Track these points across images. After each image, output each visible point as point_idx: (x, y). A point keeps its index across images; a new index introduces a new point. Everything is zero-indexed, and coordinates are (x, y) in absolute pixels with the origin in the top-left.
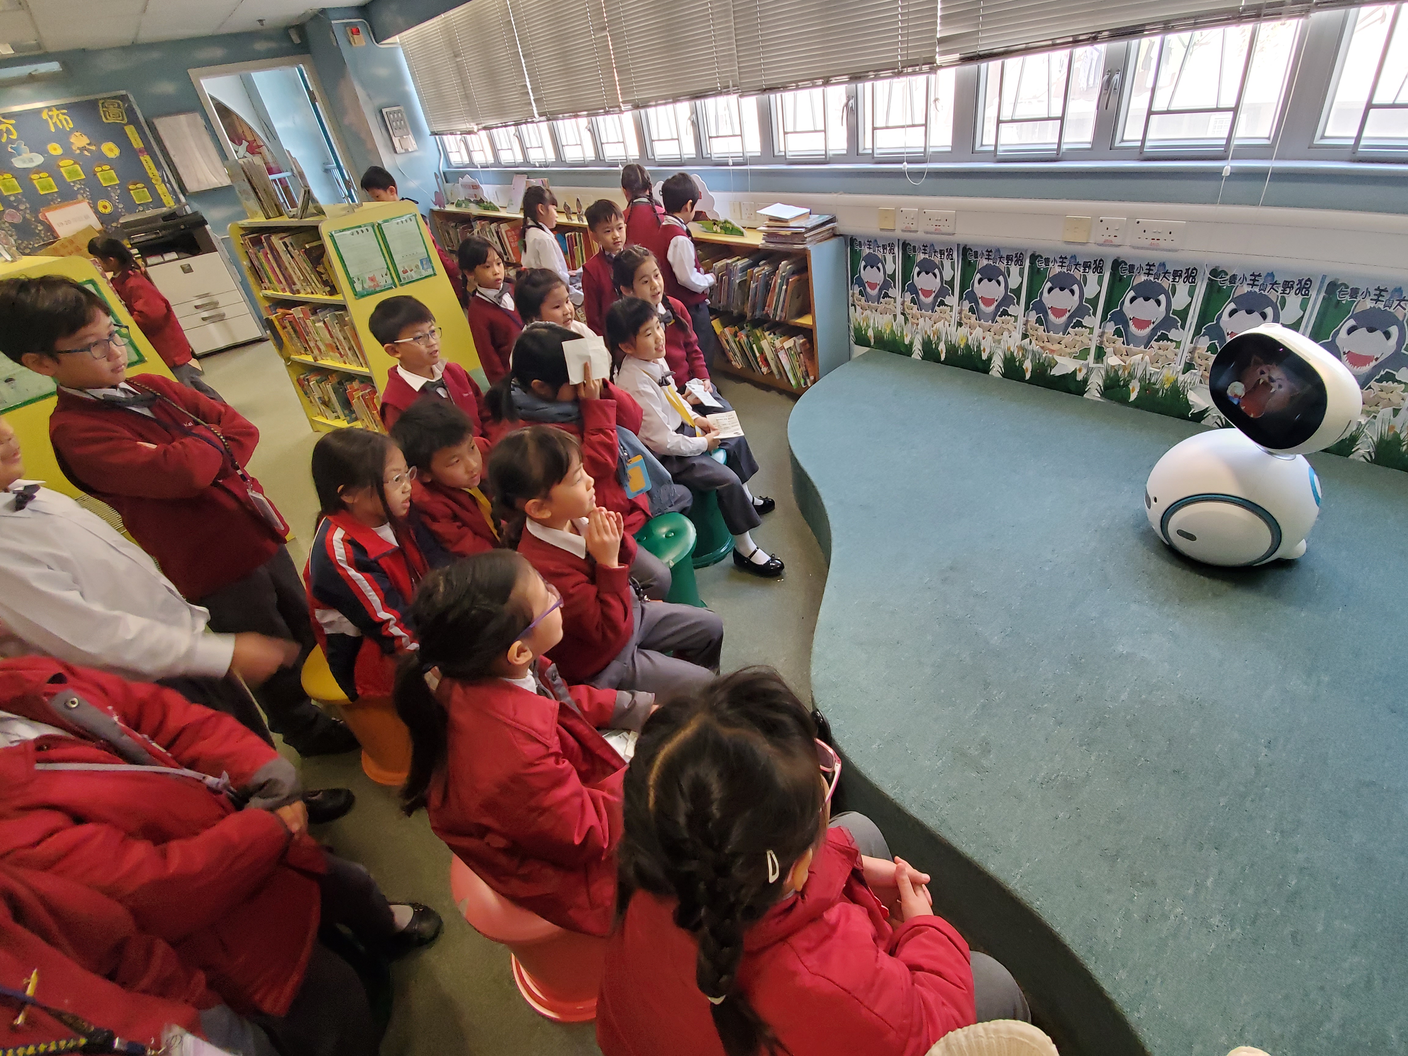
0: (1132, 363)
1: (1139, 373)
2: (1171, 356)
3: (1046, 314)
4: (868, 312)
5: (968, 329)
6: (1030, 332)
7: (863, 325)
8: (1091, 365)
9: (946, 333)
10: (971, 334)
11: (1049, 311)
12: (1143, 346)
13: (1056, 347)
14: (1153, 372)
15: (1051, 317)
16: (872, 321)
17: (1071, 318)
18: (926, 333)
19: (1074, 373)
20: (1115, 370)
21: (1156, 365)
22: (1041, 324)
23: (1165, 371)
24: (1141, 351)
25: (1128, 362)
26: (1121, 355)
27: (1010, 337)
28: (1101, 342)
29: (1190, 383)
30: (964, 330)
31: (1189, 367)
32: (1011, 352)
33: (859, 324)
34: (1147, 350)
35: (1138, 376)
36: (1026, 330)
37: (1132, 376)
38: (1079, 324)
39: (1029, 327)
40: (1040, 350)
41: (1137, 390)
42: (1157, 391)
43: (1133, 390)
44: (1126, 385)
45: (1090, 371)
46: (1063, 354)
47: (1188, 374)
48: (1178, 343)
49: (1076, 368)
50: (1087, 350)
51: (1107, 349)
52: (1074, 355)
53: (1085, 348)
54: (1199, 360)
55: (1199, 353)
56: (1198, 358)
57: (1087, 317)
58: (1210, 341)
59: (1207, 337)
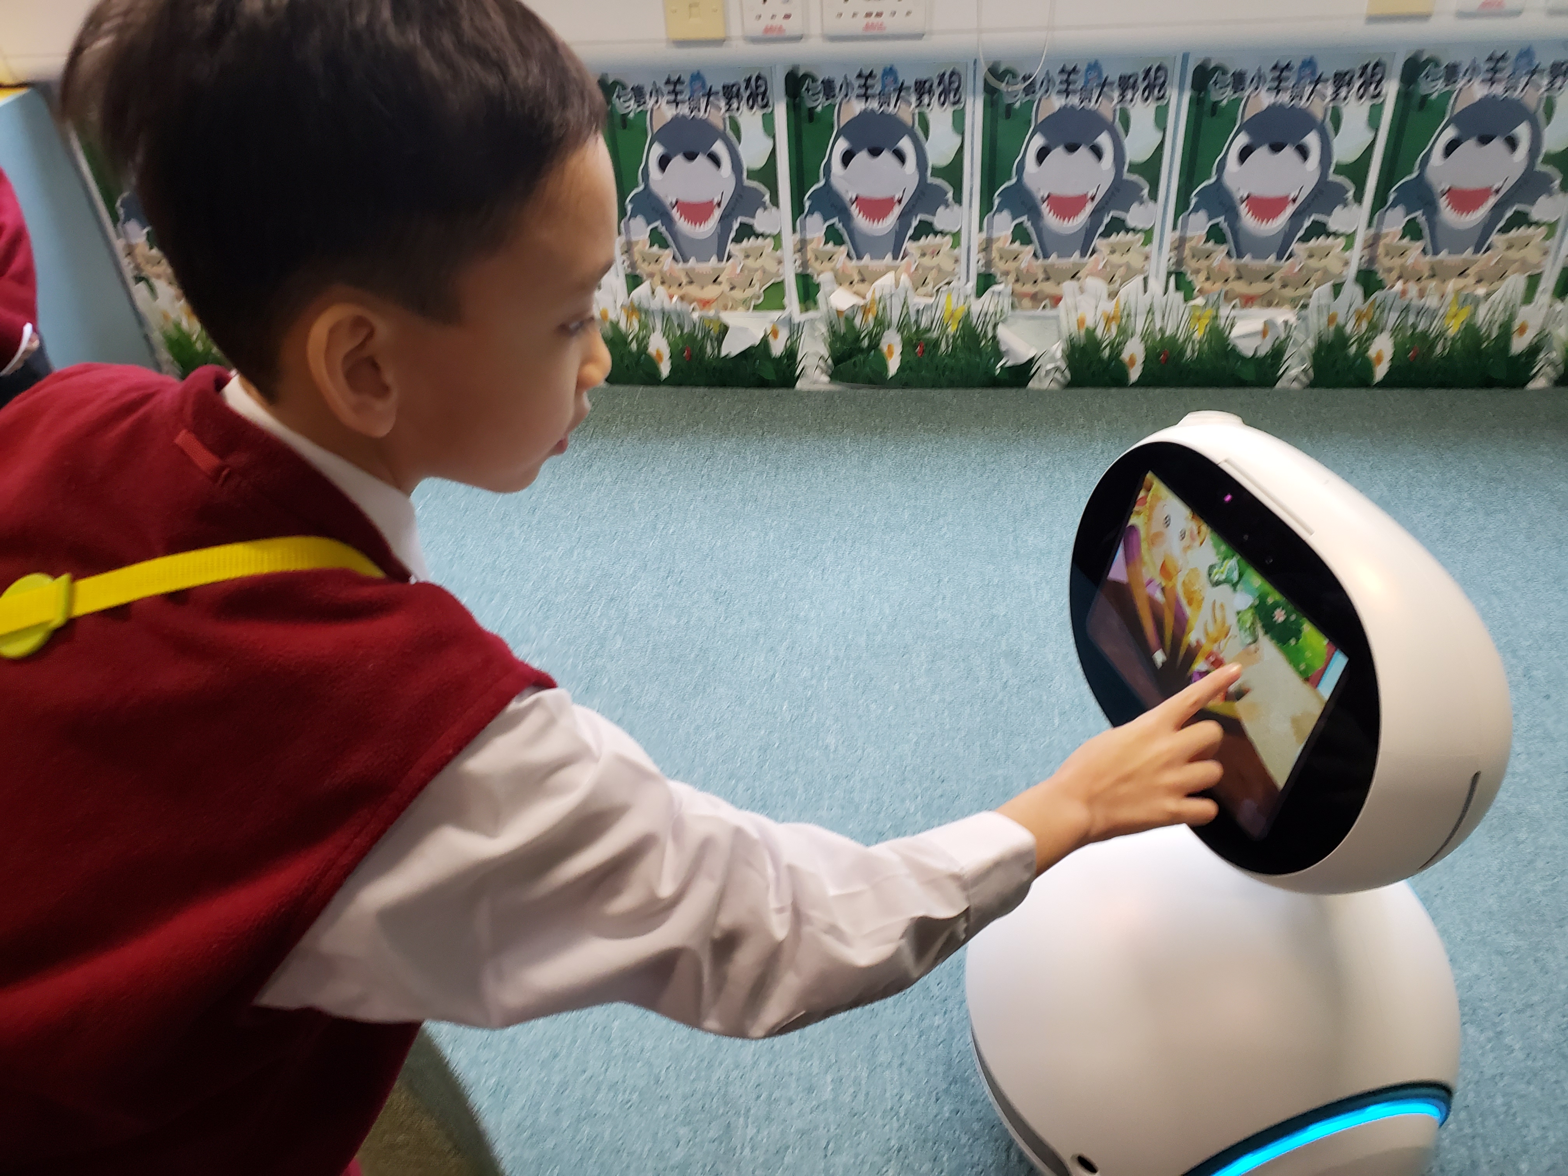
0: (877, 296)
1: (895, 316)
2: (947, 264)
3: (669, 222)
6: (643, 269)
7: (192, 327)
8: (796, 317)
11: (675, 213)
12: (889, 256)
13: (711, 292)
14: (920, 307)
15: (683, 224)
17: (725, 220)
19: (765, 342)
20: (847, 319)
21: (922, 290)
22: (664, 245)
23: (943, 298)
25: (869, 296)
26: (852, 284)
28: (805, 264)
29: (995, 312)
31: (985, 282)
32: (618, 325)
33: (178, 326)
35: (895, 320)
36: (633, 265)
37: (881, 324)
38: (746, 232)
39: (637, 257)
40: (680, 306)
41: (898, 349)
42: (936, 344)
43: (891, 353)
44: (875, 345)
45: (795, 330)
46: (730, 305)
47: (987, 295)
48: (956, 236)
49: (765, 330)
50: (779, 285)
51: (820, 276)
52: (753, 302)
53: (774, 283)
54: (1003, 262)
55: (997, 249)
56: (1001, 259)
57: (760, 211)
58: (1013, 220)
59: (1006, 214)
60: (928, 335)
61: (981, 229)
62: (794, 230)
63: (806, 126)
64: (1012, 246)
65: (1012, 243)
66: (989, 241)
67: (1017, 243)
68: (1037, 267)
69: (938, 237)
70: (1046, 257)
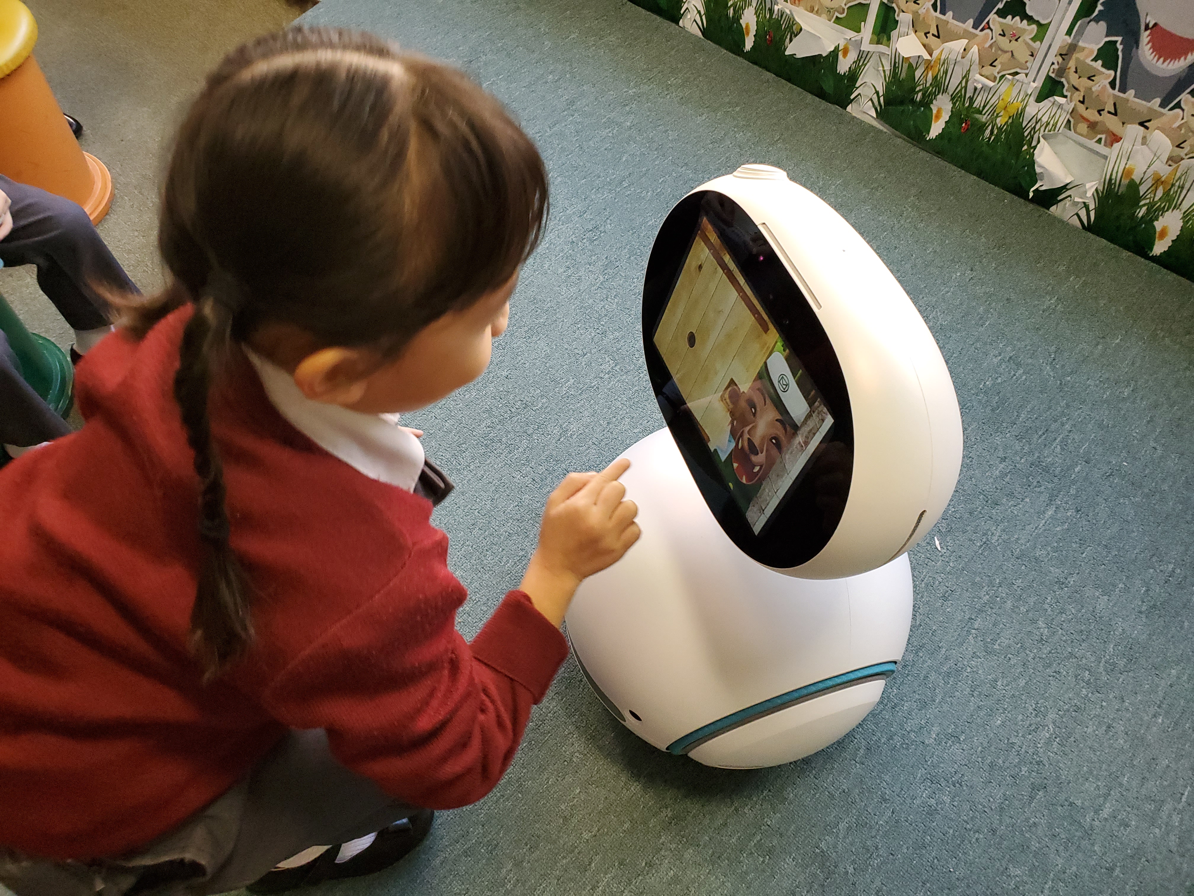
0: (943, 57)
1: (954, 84)
2: (1022, 55)
8: (866, 46)
12: (971, 22)
14: (979, 86)
19: (834, 55)
20: (910, 68)
21: (988, 70)
23: (1004, 87)
24: (965, 31)
25: (936, 54)
26: (926, 34)
29: (1048, 124)
31: (1051, 88)
34: (977, 32)
35: (951, 89)
37: (939, 85)
41: (945, 116)
42: (982, 127)
43: (938, 117)
44: (926, 103)
45: (863, 58)
46: (816, 9)
47: (1046, 103)
48: (1043, 28)
49: (837, 44)
50: (864, 7)
51: (901, 14)
52: (837, 14)
53: (860, 4)
54: (1077, 76)
55: (1077, 59)
56: (1076, 72)
58: (1107, 36)
59: (1103, 26)
60: (978, 116)
61: (1069, 33)
64: (1093, 64)
65: (1095, 60)
66: (1073, 48)
67: (1100, 62)
68: (1109, 96)
69: (1025, 22)
70: (1123, 90)
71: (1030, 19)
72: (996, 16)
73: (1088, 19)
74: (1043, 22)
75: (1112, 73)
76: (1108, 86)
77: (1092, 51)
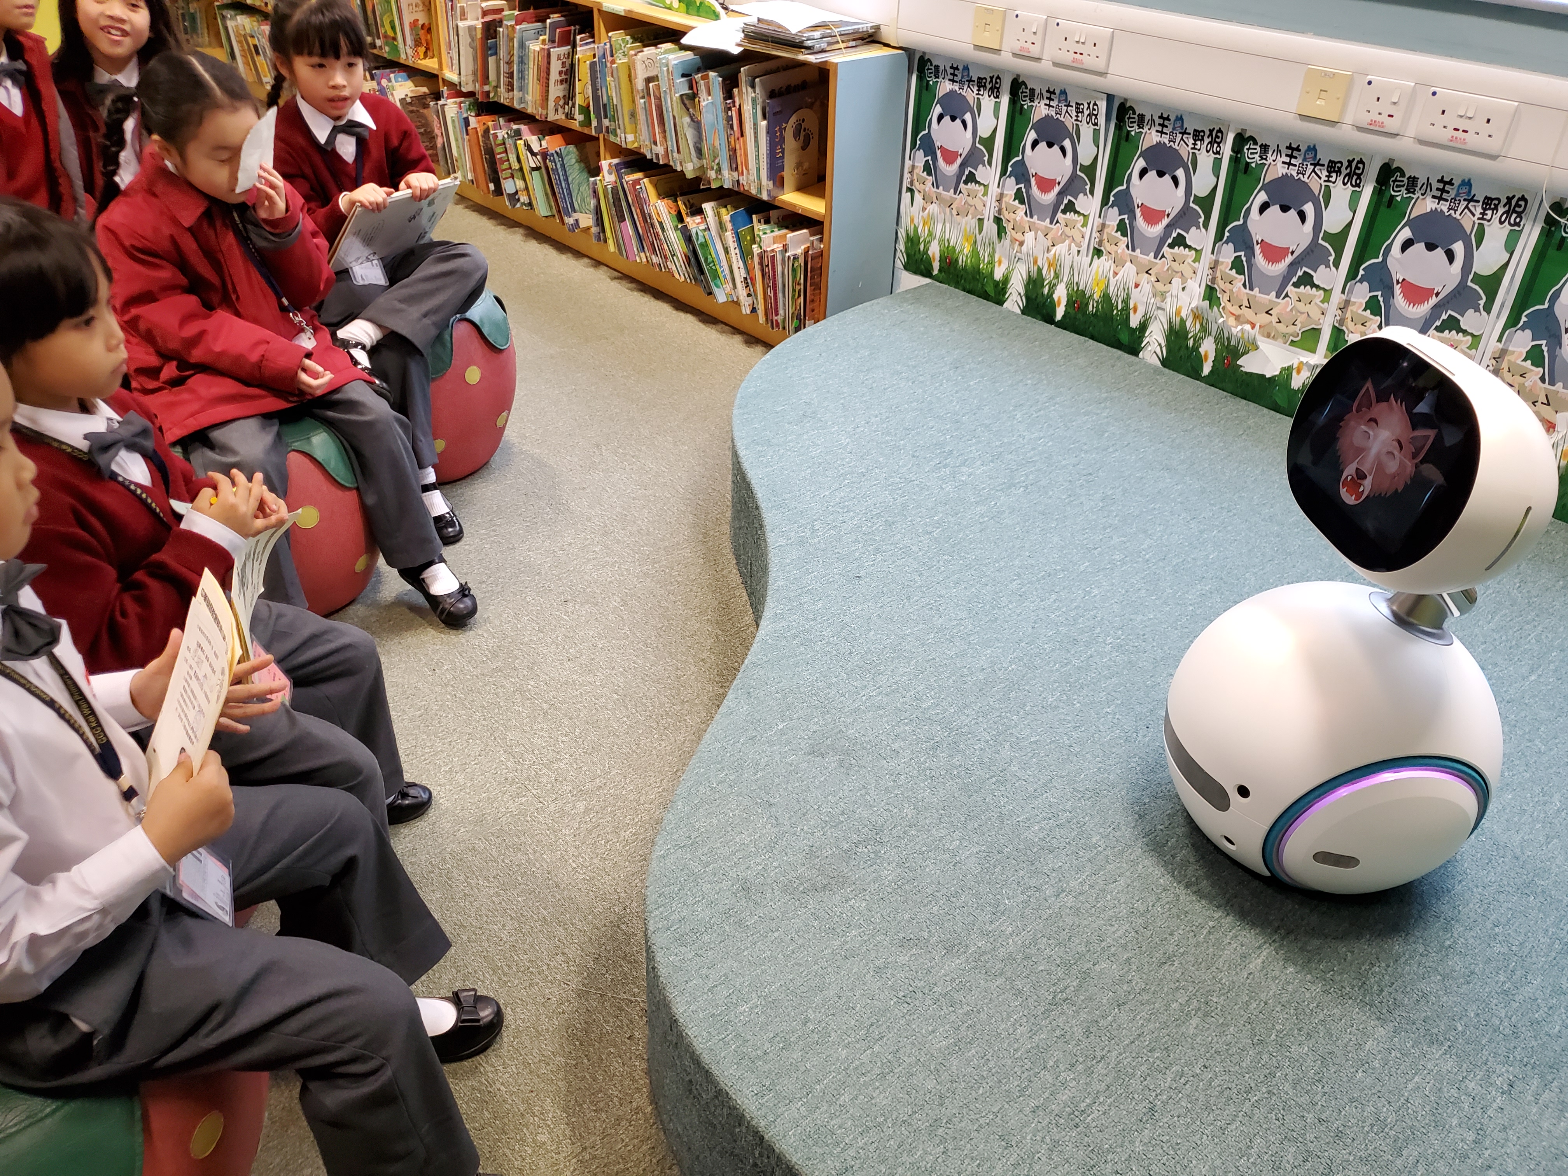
3: (1251, 254)
4: (934, 208)
5: (1111, 262)
6: (1220, 285)
7: (923, 232)
9: (1072, 267)
10: (1116, 274)
11: (1257, 249)
13: (1262, 319)
15: (1259, 259)
16: (940, 226)
17: (1294, 266)
18: (1035, 262)
19: (1288, 375)
22: (1241, 272)
27: (1183, 289)
28: (1342, 321)
30: (1103, 264)
32: (1182, 319)
33: (916, 229)
36: (1213, 280)
38: (1307, 280)
39: (1218, 274)
40: (1232, 322)
46: (1272, 335)
48: (1476, 339)
49: (1290, 364)
50: (1316, 332)
51: (1351, 335)
52: (1291, 338)
53: (1313, 329)
54: (1510, 374)
55: (1509, 361)
56: (1509, 371)
57: (1322, 267)
58: (1533, 340)
59: (1528, 333)
61: (1500, 340)
62: (1343, 292)
63: (1383, 209)
64: (1524, 363)
65: (1525, 360)
66: (1504, 352)
67: (1529, 362)
68: (1541, 389)
69: (1461, 334)
70: (1552, 383)
71: (1465, 332)
72: (1435, 332)
73: (1515, 329)
74: (1476, 334)
75: (1541, 369)
76: (1539, 381)
77: (1521, 353)
